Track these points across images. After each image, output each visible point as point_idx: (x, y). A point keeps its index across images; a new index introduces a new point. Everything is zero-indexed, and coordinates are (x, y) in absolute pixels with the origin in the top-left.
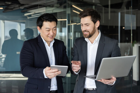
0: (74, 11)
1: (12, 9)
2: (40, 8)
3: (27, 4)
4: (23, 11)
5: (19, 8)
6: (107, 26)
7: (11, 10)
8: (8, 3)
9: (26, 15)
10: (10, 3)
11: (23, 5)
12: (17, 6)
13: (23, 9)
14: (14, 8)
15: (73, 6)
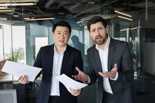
0: (119, 16)
1: (67, 18)
2: (88, 16)
3: (79, 13)
4: (76, 20)
5: (72, 17)
6: (148, 29)
7: (66, 20)
8: (60, 13)
9: (78, 23)
10: (62, 13)
11: (75, 14)
12: (71, 15)
13: (77, 18)
14: (69, 17)
15: (115, 11)
